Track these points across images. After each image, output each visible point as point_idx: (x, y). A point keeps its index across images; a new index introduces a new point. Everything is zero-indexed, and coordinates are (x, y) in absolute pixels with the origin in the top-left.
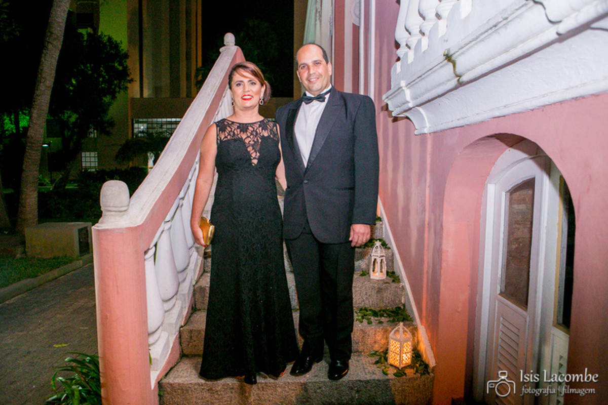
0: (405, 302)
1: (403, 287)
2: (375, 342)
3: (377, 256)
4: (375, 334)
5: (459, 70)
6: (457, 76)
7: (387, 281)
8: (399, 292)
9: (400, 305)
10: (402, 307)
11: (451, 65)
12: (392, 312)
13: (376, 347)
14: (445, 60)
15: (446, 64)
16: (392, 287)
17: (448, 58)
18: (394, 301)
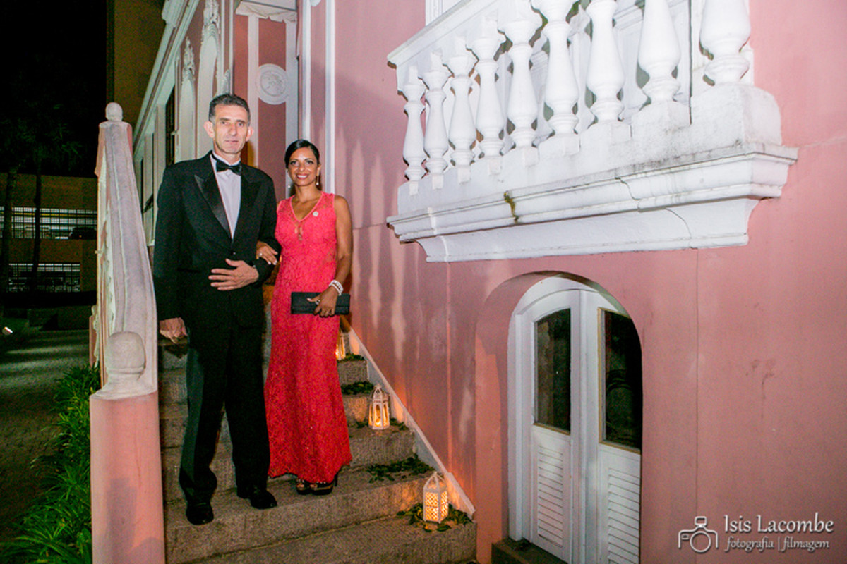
0: (417, 450)
1: (413, 434)
2: (402, 501)
3: (380, 402)
4: (402, 491)
5: (518, 211)
6: (514, 216)
7: (393, 430)
8: (410, 440)
9: (411, 456)
10: (414, 458)
11: (509, 206)
12: (407, 464)
13: (403, 507)
14: (502, 200)
15: (503, 203)
16: (403, 435)
17: (508, 199)
18: (404, 452)
